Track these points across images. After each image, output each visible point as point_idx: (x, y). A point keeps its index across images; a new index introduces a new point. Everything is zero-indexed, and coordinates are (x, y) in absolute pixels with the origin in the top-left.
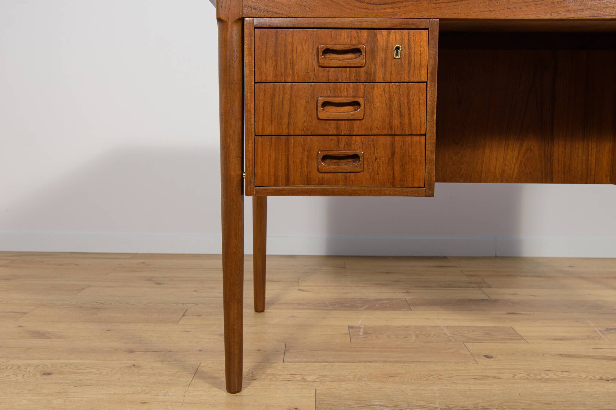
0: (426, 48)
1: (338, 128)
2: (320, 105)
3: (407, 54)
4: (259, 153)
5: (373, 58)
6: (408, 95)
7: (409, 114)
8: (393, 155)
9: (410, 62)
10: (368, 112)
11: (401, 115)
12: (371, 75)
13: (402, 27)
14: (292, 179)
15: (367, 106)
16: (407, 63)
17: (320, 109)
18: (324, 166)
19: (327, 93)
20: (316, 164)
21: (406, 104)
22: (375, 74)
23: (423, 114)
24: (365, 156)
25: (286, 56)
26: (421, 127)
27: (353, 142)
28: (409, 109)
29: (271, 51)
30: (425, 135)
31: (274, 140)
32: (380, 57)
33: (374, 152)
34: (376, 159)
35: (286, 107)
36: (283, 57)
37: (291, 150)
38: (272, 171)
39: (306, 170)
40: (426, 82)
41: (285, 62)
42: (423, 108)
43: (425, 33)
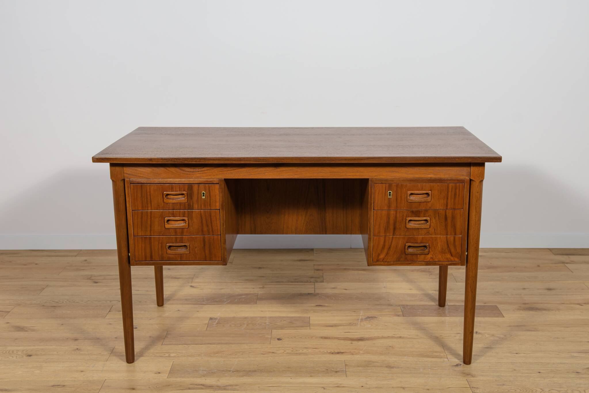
0: (218, 193)
1: (176, 232)
2: (166, 222)
3: (209, 196)
4: (136, 245)
5: (191, 198)
6: (210, 216)
7: (212, 225)
8: (204, 245)
9: (210, 200)
10: (191, 224)
11: (207, 226)
12: (191, 206)
13: (205, 183)
14: (154, 257)
15: (190, 221)
16: (209, 200)
17: (166, 223)
18: (169, 251)
19: (169, 215)
20: (165, 250)
21: (209, 220)
22: (193, 206)
23: (219, 225)
24: (190, 246)
25: (147, 198)
26: (218, 231)
27: (184, 239)
28: (211, 223)
29: (139, 195)
30: (220, 235)
31: (143, 238)
32: (195, 198)
33: (195, 244)
34: (196, 248)
35: (149, 222)
36: (146, 198)
37: (153, 244)
38: (143, 254)
39: (160, 253)
40: (219, 209)
41: (147, 200)
42: (218, 222)
43: (217, 186)
